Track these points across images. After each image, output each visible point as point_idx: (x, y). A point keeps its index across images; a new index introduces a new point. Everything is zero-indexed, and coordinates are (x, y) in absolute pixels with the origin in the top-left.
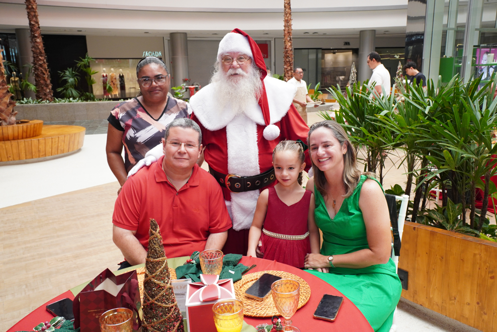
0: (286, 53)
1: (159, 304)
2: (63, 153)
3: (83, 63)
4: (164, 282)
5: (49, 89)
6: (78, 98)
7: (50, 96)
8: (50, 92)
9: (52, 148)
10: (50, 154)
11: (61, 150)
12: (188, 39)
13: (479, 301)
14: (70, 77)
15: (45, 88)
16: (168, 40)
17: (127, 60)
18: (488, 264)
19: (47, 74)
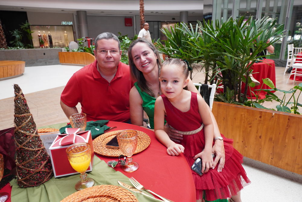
0: (141, 22)
1: (26, 148)
2: (11, 76)
3: (24, 26)
4: (30, 133)
5: (4, 41)
6: (23, 47)
7: (5, 46)
8: (5, 43)
9: (4, 73)
10: (3, 77)
11: (10, 75)
12: (87, 15)
13: (243, 140)
14: (17, 35)
15: (1, 41)
16: (76, 15)
17: (53, 26)
18: (248, 120)
19: (3, 33)
